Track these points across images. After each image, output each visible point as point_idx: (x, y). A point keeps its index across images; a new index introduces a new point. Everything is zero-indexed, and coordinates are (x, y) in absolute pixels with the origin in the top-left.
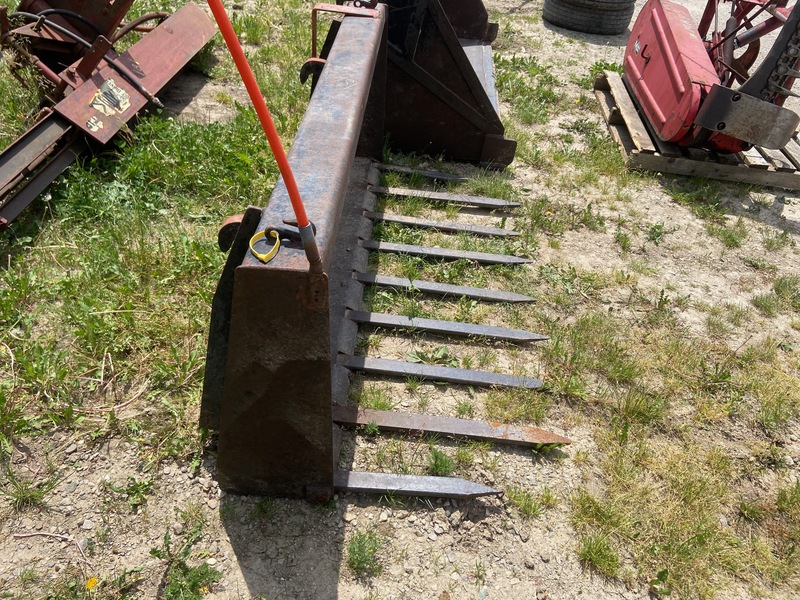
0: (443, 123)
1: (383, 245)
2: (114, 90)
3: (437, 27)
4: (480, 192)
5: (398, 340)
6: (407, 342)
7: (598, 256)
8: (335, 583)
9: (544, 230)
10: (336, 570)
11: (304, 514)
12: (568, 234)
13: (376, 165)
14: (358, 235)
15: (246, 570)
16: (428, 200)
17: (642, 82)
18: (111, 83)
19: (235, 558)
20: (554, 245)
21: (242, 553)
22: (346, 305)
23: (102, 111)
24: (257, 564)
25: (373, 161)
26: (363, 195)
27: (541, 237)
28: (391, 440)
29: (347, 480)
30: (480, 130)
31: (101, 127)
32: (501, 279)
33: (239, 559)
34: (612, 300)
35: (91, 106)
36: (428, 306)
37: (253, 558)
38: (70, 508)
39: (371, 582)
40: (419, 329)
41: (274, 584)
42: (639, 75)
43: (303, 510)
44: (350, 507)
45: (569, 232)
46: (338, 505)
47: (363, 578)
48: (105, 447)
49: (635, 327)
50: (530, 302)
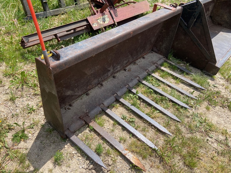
0: (194, 53)
1: (144, 82)
2: (106, 18)
3: (202, 20)
4: (194, 80)
5: (124, 110)
6: (127, 111)
7: (223, 120)
8: (49, 160)
9: (209, 102)
10: (52, 157)
11: (58, 138)
12: (218, 108)
13: (164, 59)
14: (139, 76)
15: (35, 142)
16: (172, 75)
18: (106, 16)
19: (35, 138)
20: (208, 109)
21: (38, 138)
22: (117, 93)
23: (99, 22)
24: (38, 142)
25: (164, 58)
26: (152, 66)
27: (206, 103)
28: (95, 134)
29: (71, 136)
30: (207, 59)
31: (96, 26)
32: (175, 109)
33: (36, 139)
34: (214, 138)
35: (97, 20)
36: (142, 105)
37: (39, 140)
38: (18, 105)
39: (56, 166)
40: (131, 109)
41: (37, 149)
43: (59, 137)
44: (69, 144)
45: (219, 107)
46: (67, 141)
47: (55, 164)
48: (35, 97)
49: (214, 152)
50: (178, 121)
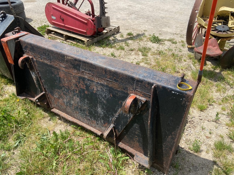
8: (200, 157)
17: (66, 25)
39: (201, 150)
42: (64, 25)
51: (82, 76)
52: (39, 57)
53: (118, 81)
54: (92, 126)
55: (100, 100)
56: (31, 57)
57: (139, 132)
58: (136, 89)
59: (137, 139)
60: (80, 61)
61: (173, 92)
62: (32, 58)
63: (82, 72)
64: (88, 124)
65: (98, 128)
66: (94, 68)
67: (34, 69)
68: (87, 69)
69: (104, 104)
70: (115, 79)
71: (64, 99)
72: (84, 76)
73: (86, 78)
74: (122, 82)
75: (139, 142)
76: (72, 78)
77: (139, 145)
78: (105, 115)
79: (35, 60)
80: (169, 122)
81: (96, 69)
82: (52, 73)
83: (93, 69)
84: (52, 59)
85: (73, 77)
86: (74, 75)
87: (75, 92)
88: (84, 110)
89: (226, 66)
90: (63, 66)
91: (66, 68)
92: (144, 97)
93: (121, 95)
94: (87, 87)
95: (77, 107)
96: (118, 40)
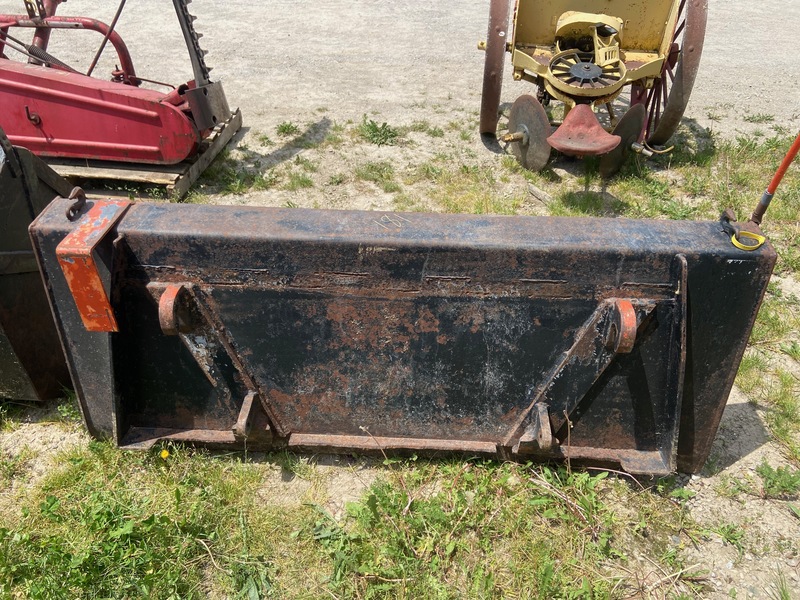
42: (44, 139)
51: (429, 293)
52: (231, 277)
53: (563, 274)
54: (457, 437)
55: (497, 346)
56: (189, 285)
57: (624, 396)
58: (622, 281)
59: (617, 416)
60: (421, 250)
61: (730, 261)
62: (196, 288)
63: (428, 282)
64: (444, 436)
65: (481, 434)
66: (476, 260)
67: (206, 323)
68: (449, 267)
69: (509, 354)
70: (552, 272)
71: (341, 388)
72: (436, 293)
73: (445, 297)
74: (576, 275)
75: (623, 420)
76: (386, 309)
77: (624, 428)
78: (510, 386)
79: (208, 289)
80: (715, 338)
81: (484, 260)
82: (296, 316)
83: (473, 264)
84: (298, 269)
85: (391, 306)
86: (393, 297)
87: (396, 352)
88: (428, 398)
89: (611, 170)
90: (349, 280)
91: (359, 285)
92: (645, 297)
93: (572, 312)
94: (447, 323)
95: (402, 397)
96: (262, 157)
